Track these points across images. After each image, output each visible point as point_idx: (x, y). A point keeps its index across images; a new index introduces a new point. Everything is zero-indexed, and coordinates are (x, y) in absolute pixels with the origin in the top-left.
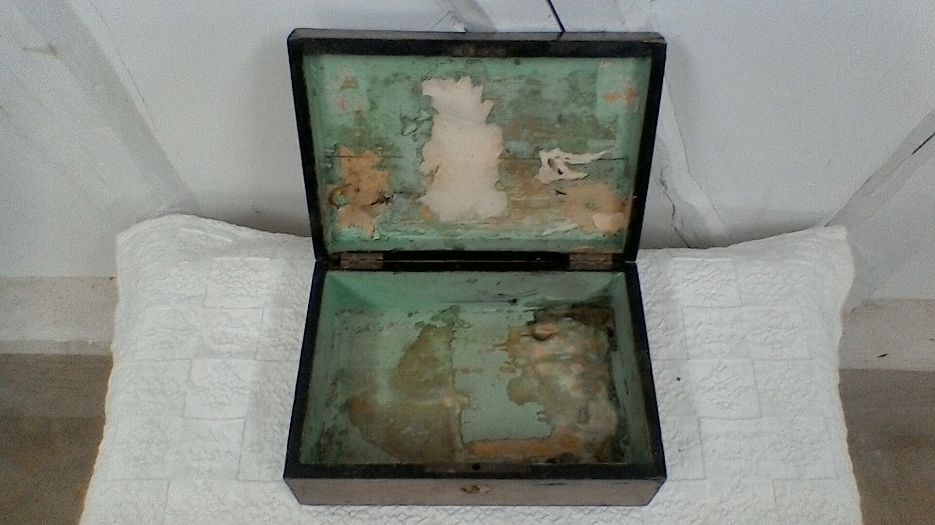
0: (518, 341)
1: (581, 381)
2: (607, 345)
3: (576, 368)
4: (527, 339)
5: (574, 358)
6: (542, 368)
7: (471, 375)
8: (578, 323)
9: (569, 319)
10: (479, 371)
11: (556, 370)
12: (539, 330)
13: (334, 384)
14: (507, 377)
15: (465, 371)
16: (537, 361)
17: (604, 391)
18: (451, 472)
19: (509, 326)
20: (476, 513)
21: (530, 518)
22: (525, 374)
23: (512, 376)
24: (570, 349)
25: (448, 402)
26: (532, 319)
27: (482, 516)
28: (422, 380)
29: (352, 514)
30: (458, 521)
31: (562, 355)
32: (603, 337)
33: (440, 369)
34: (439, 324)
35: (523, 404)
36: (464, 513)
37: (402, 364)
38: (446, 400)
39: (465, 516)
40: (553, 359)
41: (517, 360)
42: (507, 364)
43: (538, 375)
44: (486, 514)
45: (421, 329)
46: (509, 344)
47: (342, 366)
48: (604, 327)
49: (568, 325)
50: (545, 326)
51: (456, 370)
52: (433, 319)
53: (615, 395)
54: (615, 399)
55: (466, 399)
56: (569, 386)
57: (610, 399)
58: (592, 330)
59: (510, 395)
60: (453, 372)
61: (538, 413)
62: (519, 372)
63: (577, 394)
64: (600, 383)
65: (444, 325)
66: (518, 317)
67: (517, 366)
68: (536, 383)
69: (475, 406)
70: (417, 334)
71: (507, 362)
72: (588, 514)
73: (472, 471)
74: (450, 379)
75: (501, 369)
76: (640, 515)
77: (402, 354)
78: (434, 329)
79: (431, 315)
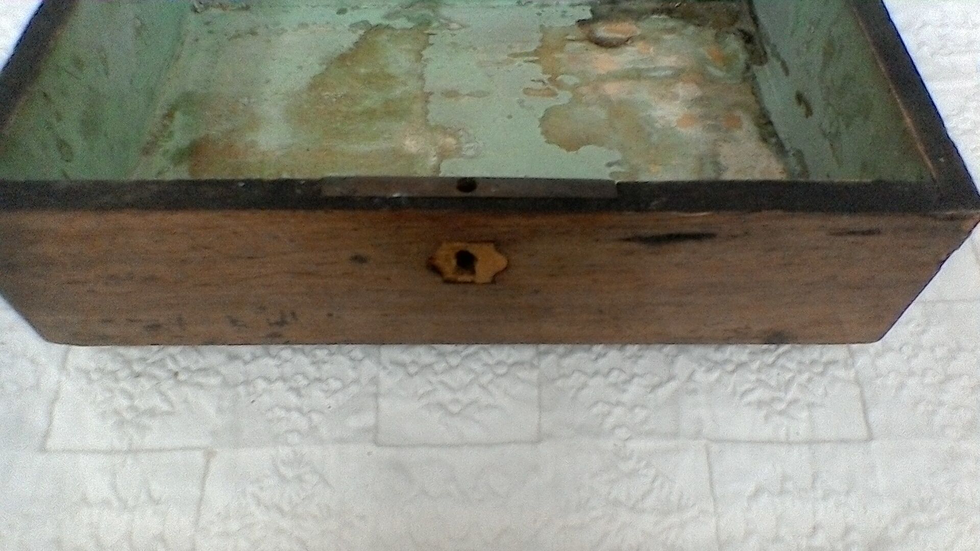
0: (560, 48)
1: (697, 111)
2: (743, 57)
3: (685, 90)
4: (578, 45)
5: (678, 75)
6: (612, 89)
7: (464, 101)
8: (681, 22)
9: (663, 16)
10: (482, 94)
11: (643, 93)
12: (603, 31)
13: (169, 116)
14: (541, 105)
15: (452, 94)
16: (603, 79)
17: (747, 128)
18: (396, 195)
19: (541, 26)
20: (472, 371)
21: (598, 381)
22: (577, 99)
23: (551, 102)
24: (668, 61)
25: (411, 145)
26: (588, 15)
27: (485, 379)
28: (359, 108)
29: (182, 377)
30: (430, 388)
31: (655, 69)
32: (734, 44)
33: (398, 92)
34: (400, 23)
35: (577, 148)
36: (444, 372)
37: (317, 84)
38: (407, 142)
39: (446, 378)
40: (636, 75)
41: (560, 77)
42: (540, 84)
43: (606, 101)
44: (494, 374)
45: (361, 32)
46: (542, 53)
47: (190, 88)
48: (733, 29)
49: (661, 25)
50: (613, 26)
51: (431, 93)
52: (388, 16)
53: (775, 134)
54: (774, 140)
55: (450, 141)
56: (674, 119)
57: (764, 140)
58: (709, 34)
59: (545, 133)
60: (426, 97)
61: (610, 165)
62: (564, 97)
63: (693, 132)
64: (739, 113)
65: (410, 25)
66: (560, 13)
67: (560, 85)
68: (602, 114)
69: (470, 153)
70: (355, 37)
71: (539, 81)
72: (733, 372)
73: (457, 193)
74: (417, 107)
75: (527, 91)
76: (852, 374)
77: (317, 69)
78: (389, 32)
79: (384, 11)
